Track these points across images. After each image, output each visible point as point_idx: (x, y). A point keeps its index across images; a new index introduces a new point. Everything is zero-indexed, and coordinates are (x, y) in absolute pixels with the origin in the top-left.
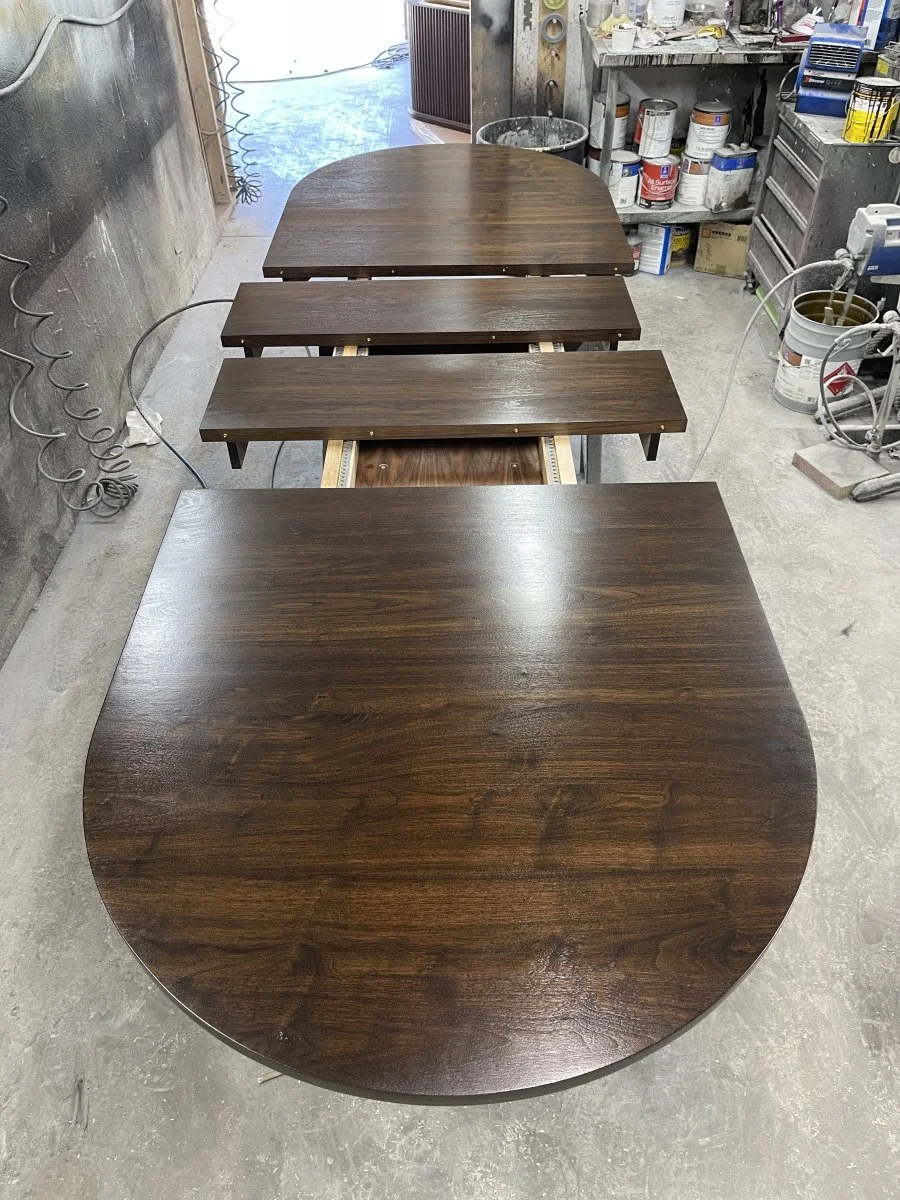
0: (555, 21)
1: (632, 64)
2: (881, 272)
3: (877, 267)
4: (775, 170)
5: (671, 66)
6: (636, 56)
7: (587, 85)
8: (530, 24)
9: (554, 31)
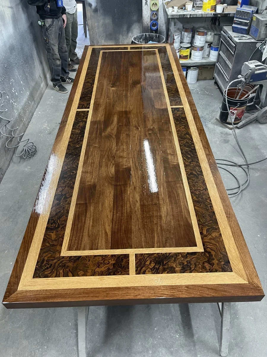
0: (155, 3)
1: (178, 17)
2: (253, 81)
3: (252, 80)
4: (222, 49)
5: (190, 18)
6: (179, 15)
7: (165, 23)
8: (147, 4)
9: (155, 6)
